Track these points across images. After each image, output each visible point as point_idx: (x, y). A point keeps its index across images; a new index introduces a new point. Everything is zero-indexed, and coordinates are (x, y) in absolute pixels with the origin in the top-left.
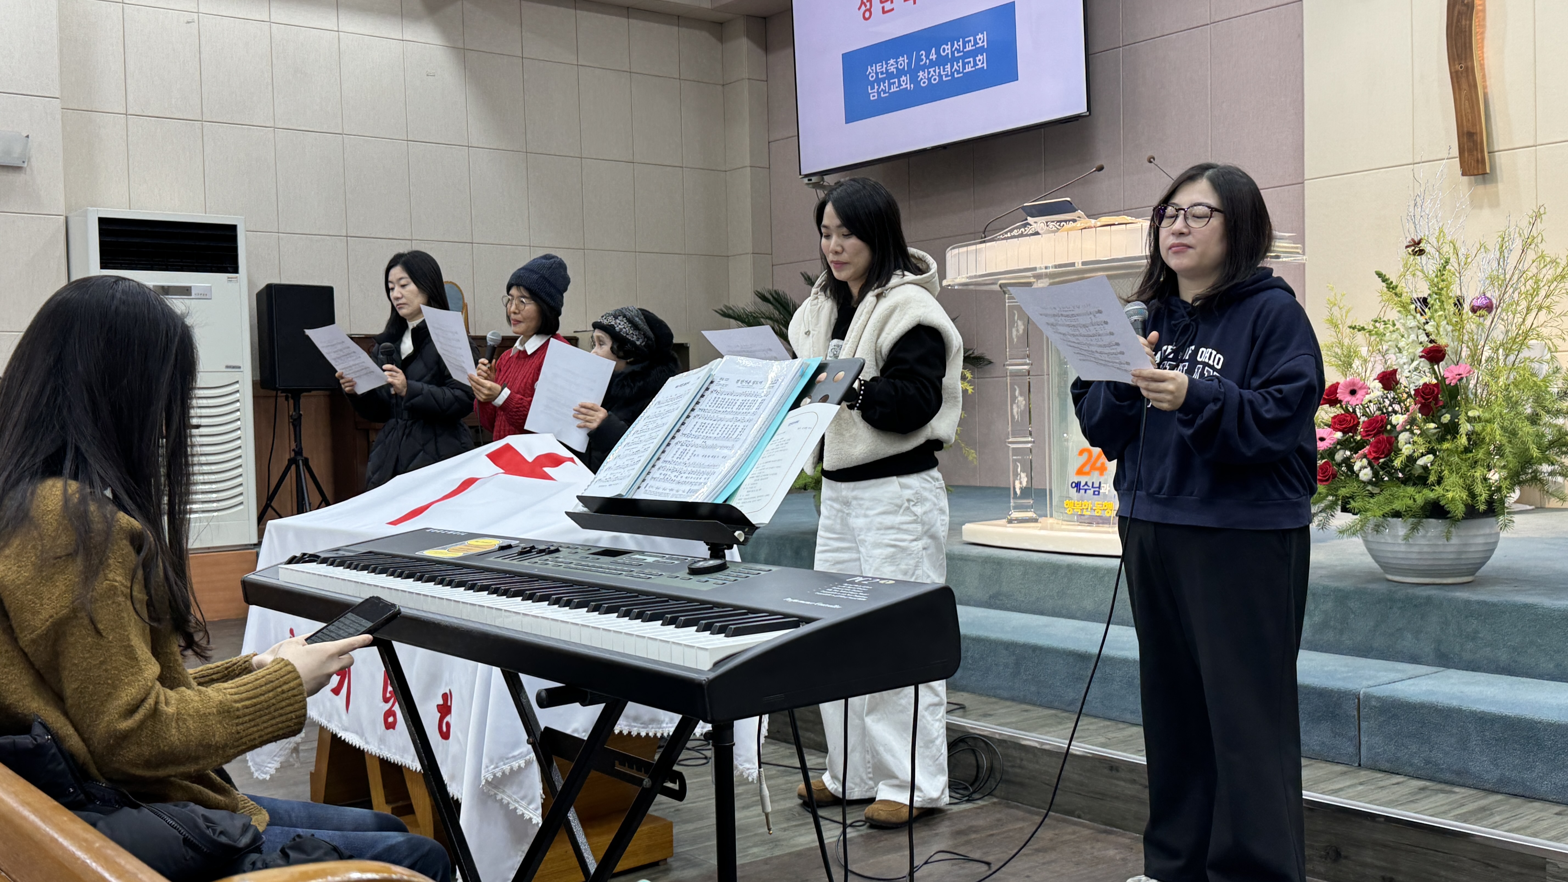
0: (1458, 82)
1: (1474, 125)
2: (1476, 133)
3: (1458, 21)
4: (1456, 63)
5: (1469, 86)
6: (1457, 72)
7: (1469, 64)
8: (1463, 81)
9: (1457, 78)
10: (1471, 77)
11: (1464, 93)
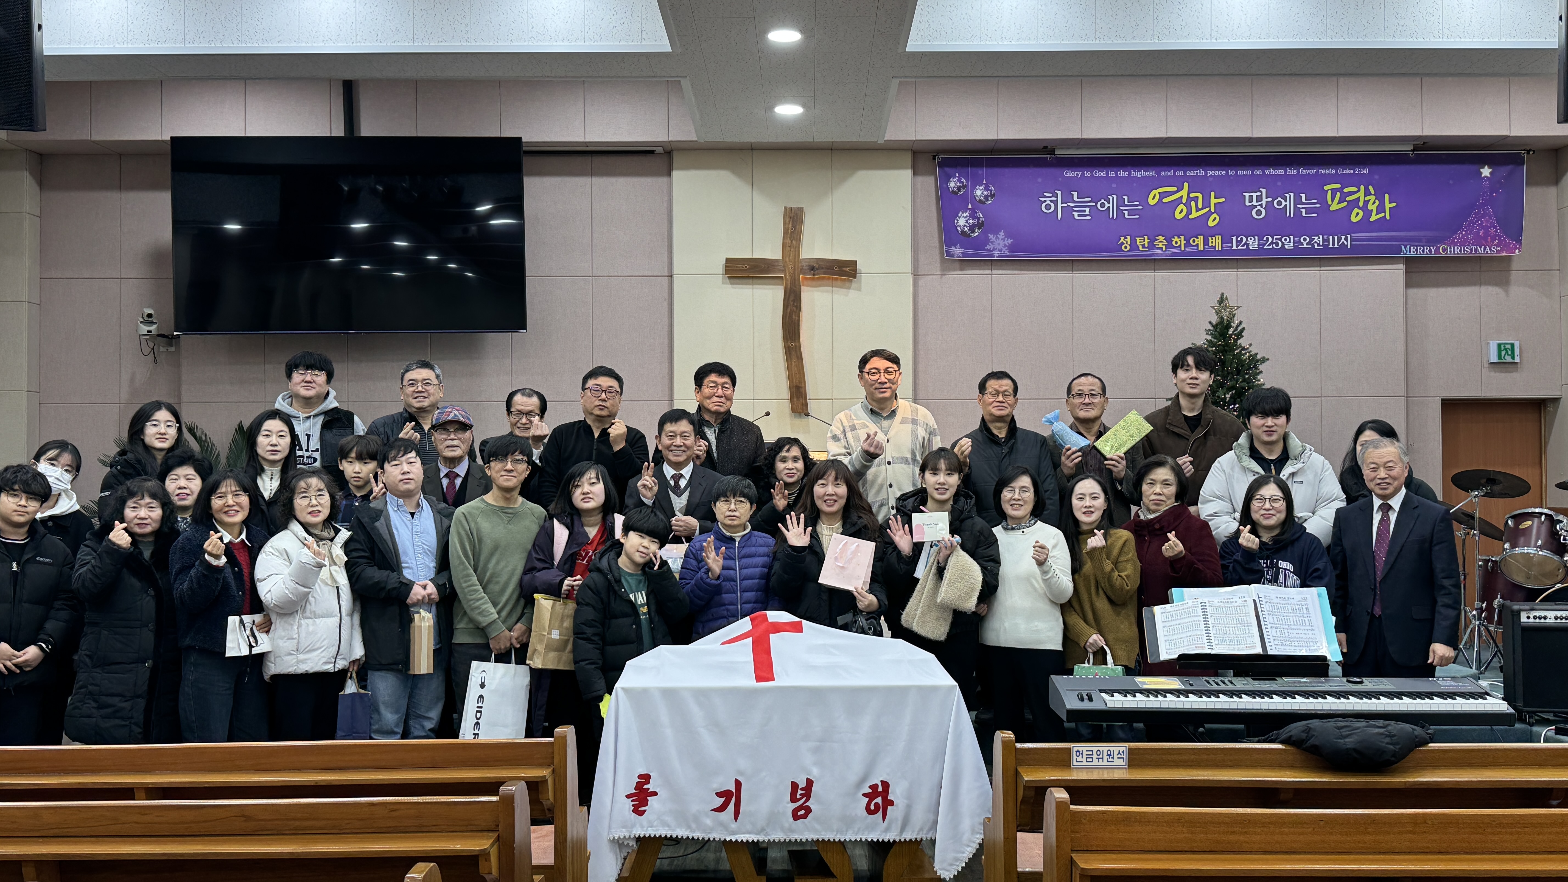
0: (790, 354)
1: (800, 382)
2: (801, 387)
3: (790, 316)
4: (789, 342)
5: (797, 357)
6: (789, 347)
7: (797, 344)
8: (793, 353)
9: (789, 350)
10: (798, 353)
11: (794, 361)
